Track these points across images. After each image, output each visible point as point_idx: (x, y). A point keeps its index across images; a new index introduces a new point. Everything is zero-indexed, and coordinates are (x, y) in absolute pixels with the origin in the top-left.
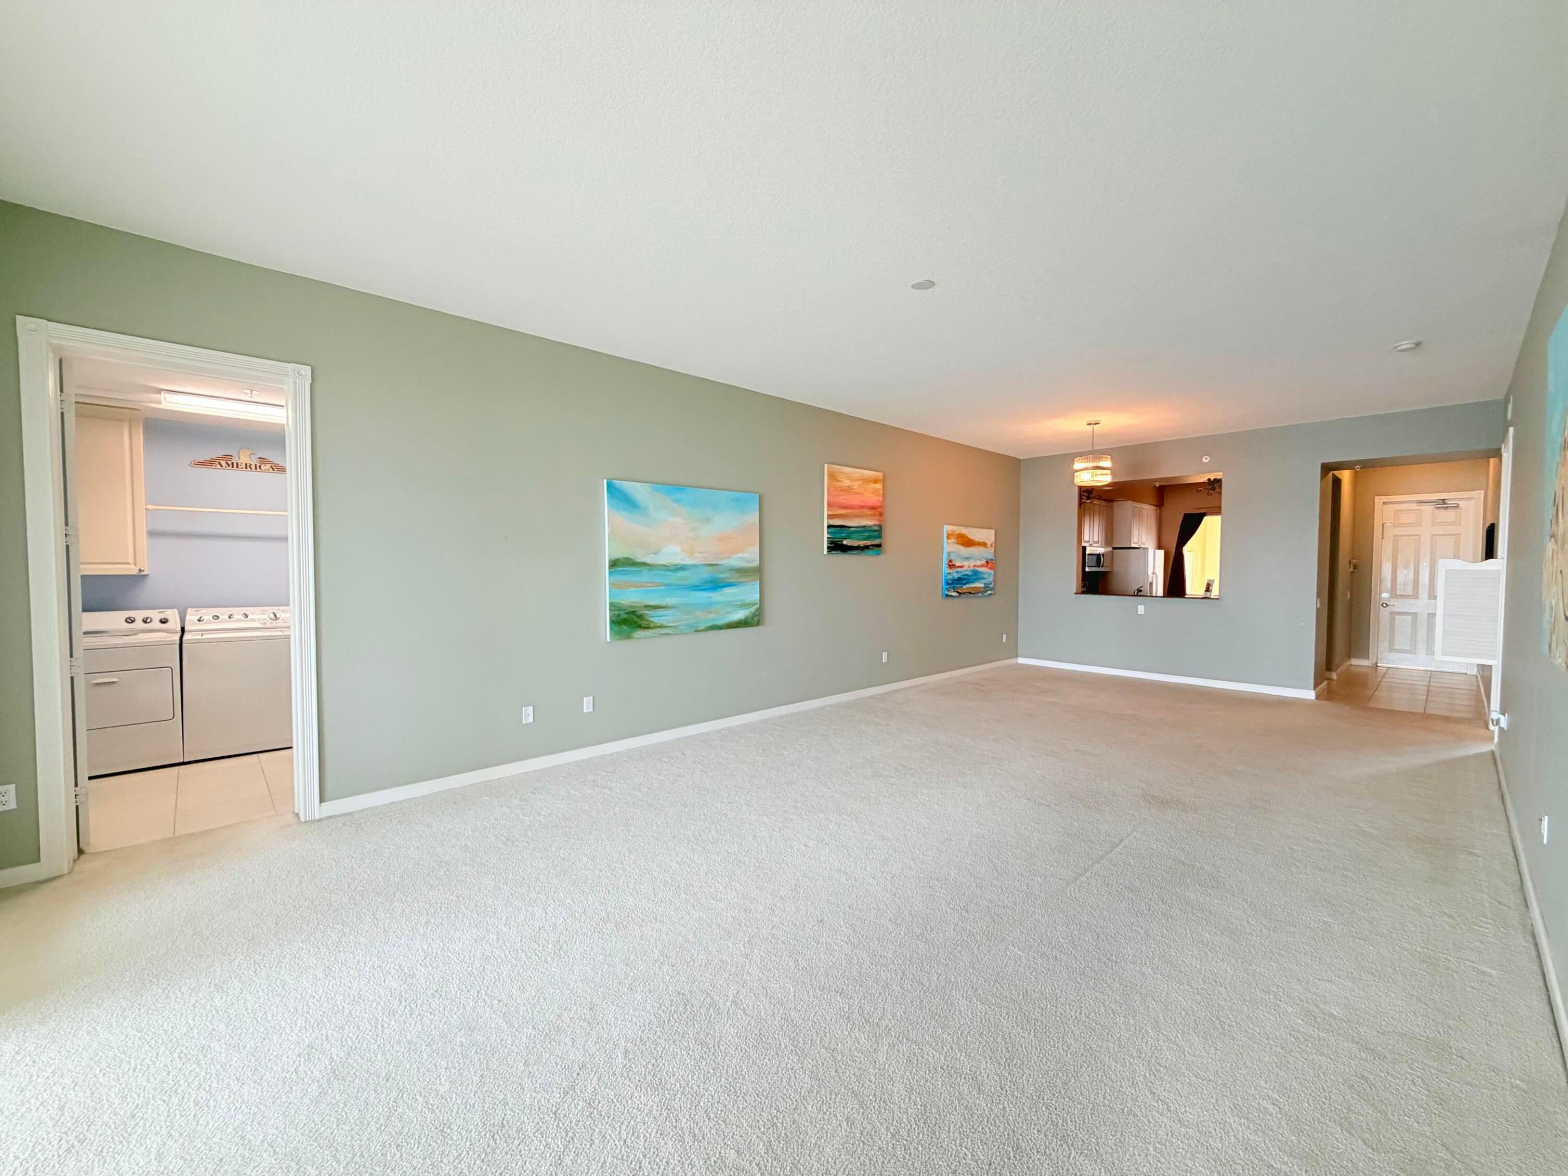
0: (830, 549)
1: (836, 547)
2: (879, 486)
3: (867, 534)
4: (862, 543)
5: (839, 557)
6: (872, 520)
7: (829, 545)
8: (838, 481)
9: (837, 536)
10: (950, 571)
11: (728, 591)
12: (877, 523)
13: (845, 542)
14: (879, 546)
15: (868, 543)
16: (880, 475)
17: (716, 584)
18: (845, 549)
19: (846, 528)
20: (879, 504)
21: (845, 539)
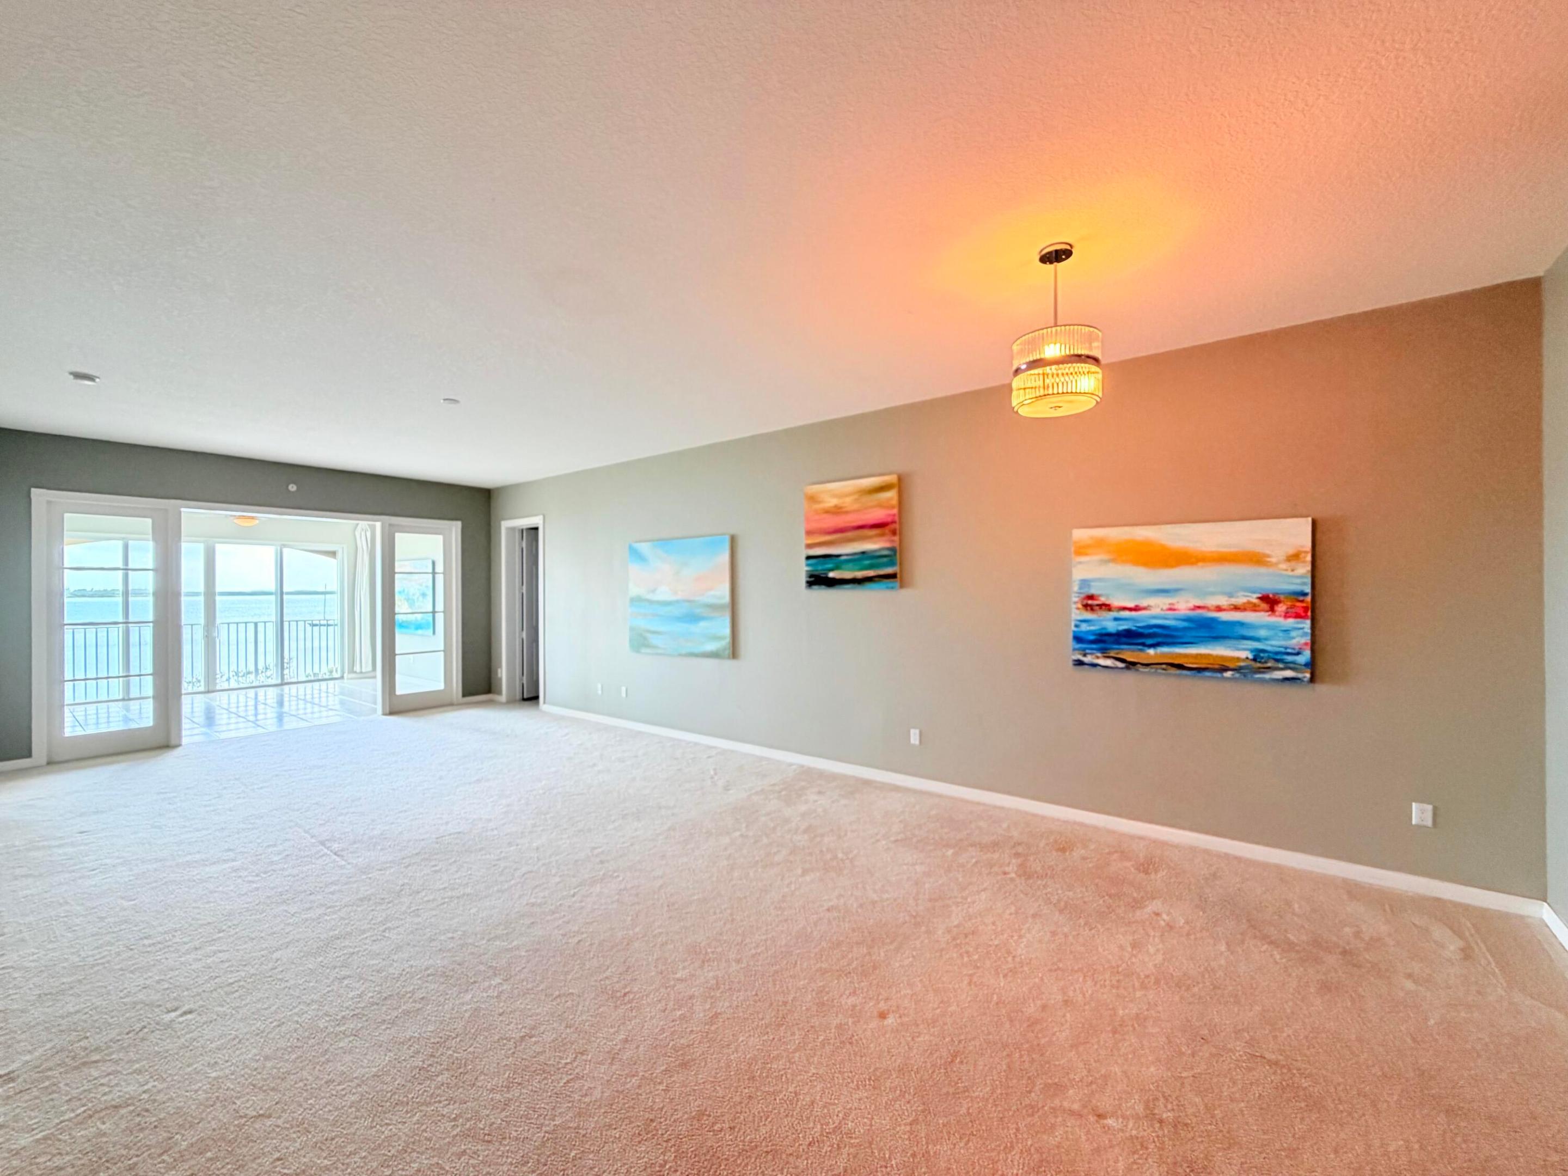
0: (810, 584)
1: (817, 580)
2: (892, 495)
3: (867, 562)
4: (860, 574)
5: (822, 593)
6: (875, 543)
7: (809, 579)
8: (819, 502)
9: (820, 568)
10: (1088, 615)
11: (702, 624)
12: (888, 545)
13: (831, 575)
14: (893, 576)
15: (871, 573)
16: (892, 478)
17: (693, 618)
18: (832, 583)
19: (834, 558)
20: (889, 519)
21: (832, 570)
